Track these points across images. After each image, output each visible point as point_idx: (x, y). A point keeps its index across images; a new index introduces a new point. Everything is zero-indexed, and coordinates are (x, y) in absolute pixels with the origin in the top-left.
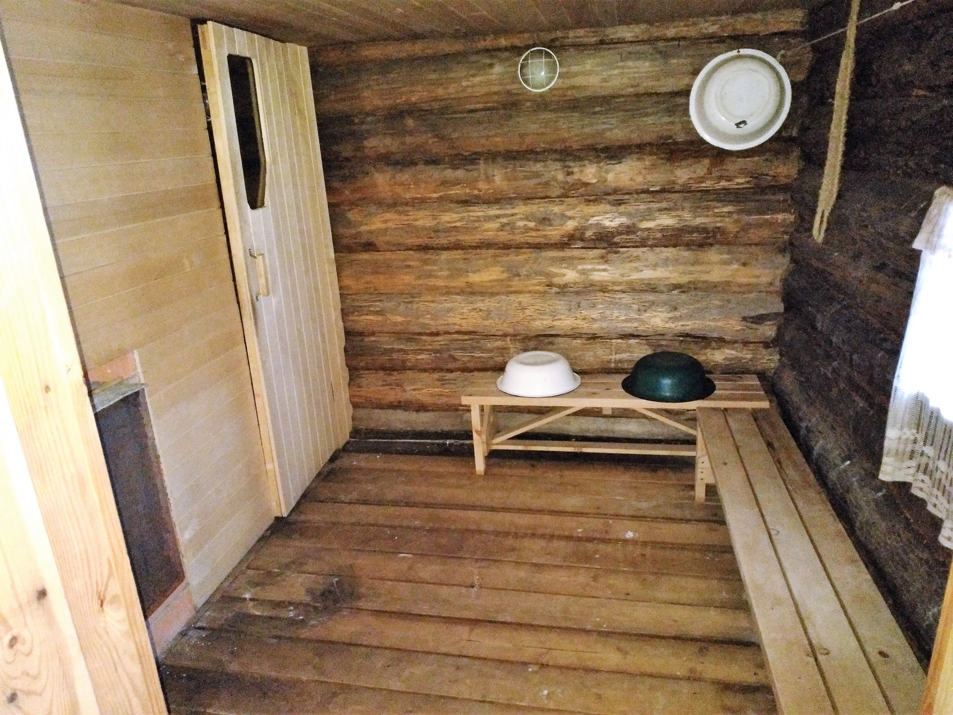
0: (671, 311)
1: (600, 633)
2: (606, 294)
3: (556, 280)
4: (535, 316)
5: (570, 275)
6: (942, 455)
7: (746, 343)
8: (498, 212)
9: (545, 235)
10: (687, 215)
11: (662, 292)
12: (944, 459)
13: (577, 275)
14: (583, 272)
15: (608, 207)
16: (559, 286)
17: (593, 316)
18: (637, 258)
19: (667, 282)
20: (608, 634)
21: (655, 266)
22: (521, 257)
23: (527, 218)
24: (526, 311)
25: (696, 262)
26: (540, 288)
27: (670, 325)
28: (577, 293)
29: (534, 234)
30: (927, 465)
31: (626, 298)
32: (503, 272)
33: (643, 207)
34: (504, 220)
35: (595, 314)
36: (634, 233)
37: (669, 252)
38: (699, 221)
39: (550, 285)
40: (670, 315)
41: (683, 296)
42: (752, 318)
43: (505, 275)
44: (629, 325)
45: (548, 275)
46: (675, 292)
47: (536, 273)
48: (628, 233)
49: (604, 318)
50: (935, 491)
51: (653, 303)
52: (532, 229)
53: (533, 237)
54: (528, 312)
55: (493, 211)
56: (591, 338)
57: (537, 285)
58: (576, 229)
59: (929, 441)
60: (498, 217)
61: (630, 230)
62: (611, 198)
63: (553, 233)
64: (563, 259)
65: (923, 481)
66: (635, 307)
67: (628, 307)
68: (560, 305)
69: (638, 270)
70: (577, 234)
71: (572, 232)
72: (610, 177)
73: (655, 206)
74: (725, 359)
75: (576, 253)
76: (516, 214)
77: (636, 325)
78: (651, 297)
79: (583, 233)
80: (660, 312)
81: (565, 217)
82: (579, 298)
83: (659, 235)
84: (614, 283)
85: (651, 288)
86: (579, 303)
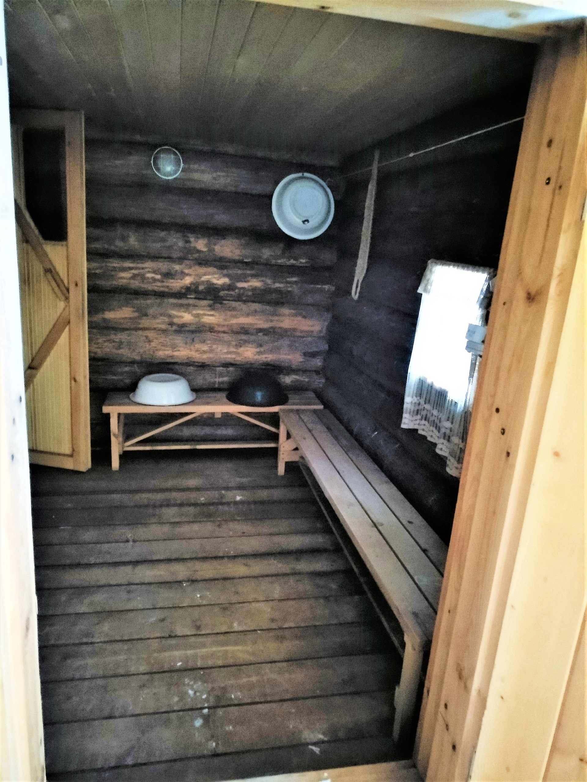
0: (258, 347)
1: (229, 557)
2: (213, 334)
3: (176, 320)
4: (159, 347)
5: (187, 317)
6: (435, 407)
7: (305, 371)
8: (132, 265)
9: (168, 286)
10: (269, 281)
11: (252, 335)
12: (436, 409)
13: (192, 318)
14: (197, 316)
15: (215, 270)
16: (178, 325)
17: (204, 349)
18: (234, 309)
19: (255, 327)
20: (235, 557)
21: (248, 315)
22: (149, 302)
23: (154, 272)
24: (152, 343)
25: (274, 314)
26: (163, 327)
27: (257, 357)
28: (193, 332)
29: (159, 284)
30: (426, 415)
31: (226, 337)
32: (134, 311)
33: (239, 272)
34: (136, 272)
35: (205, 348)
36: (233, 290)
37: (256, 306)
38: (277, 285)
39: (171, 324)
40: (258, 350)
41: (266, 338)
42: (309, 353)
43: (136, 314)
44: (229, 356)
45: (170, 316)
46: (260, 334)
47: (161, 315)
48: (228, 290)
49: (211, 351)
50: (432, 428)
51: (245, 341)
52: (158, 280)
53: (157, 287)
54: (153, 344)
55: (128, 264)
56: (201, 366)
57: (160, 324)
58: (192, 284)
59: (427, 401)
60: (131, 269)
61: (230, 287)
62: (218, 263)
63: (175, 285)
64: (181, 306)
65: (424, 425)
66: (234, 343)
67: (229, 344)
68: (179, 340)
69: (235, 317)
70: (193, 287)
71: (189, 286)
72: (217, 248)
73: (249, 272)
74: (292, 382)
75: (191, 302)
76: (146, 268)
77: (233, 356)
78: (244, 337)
79: (197, 287)
80: (250, 347)
81: (183, 274)
82: (193, 336)
83: (250, 293)
84: (219, 325)
85: (244, 331)
86: (193, 339)
